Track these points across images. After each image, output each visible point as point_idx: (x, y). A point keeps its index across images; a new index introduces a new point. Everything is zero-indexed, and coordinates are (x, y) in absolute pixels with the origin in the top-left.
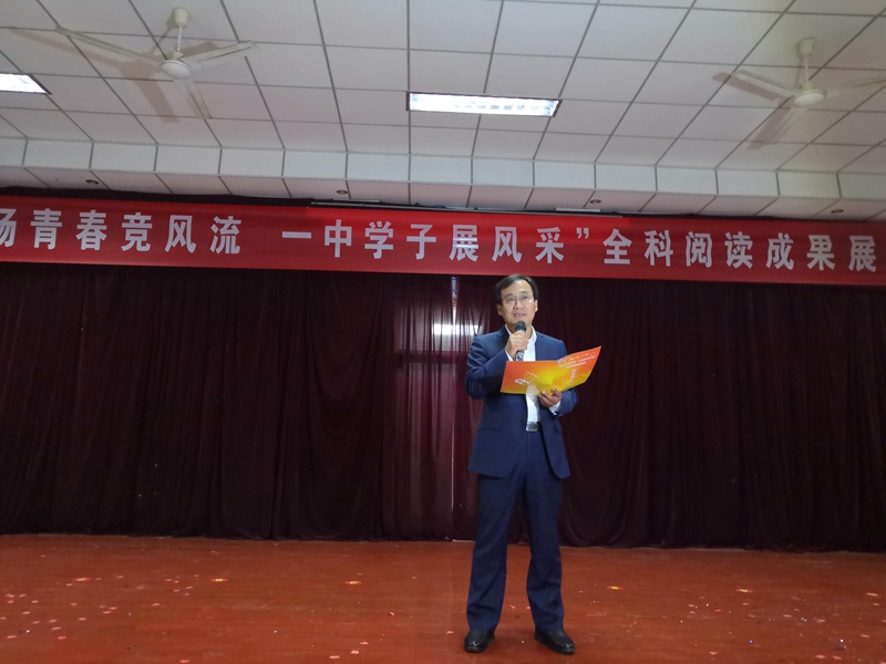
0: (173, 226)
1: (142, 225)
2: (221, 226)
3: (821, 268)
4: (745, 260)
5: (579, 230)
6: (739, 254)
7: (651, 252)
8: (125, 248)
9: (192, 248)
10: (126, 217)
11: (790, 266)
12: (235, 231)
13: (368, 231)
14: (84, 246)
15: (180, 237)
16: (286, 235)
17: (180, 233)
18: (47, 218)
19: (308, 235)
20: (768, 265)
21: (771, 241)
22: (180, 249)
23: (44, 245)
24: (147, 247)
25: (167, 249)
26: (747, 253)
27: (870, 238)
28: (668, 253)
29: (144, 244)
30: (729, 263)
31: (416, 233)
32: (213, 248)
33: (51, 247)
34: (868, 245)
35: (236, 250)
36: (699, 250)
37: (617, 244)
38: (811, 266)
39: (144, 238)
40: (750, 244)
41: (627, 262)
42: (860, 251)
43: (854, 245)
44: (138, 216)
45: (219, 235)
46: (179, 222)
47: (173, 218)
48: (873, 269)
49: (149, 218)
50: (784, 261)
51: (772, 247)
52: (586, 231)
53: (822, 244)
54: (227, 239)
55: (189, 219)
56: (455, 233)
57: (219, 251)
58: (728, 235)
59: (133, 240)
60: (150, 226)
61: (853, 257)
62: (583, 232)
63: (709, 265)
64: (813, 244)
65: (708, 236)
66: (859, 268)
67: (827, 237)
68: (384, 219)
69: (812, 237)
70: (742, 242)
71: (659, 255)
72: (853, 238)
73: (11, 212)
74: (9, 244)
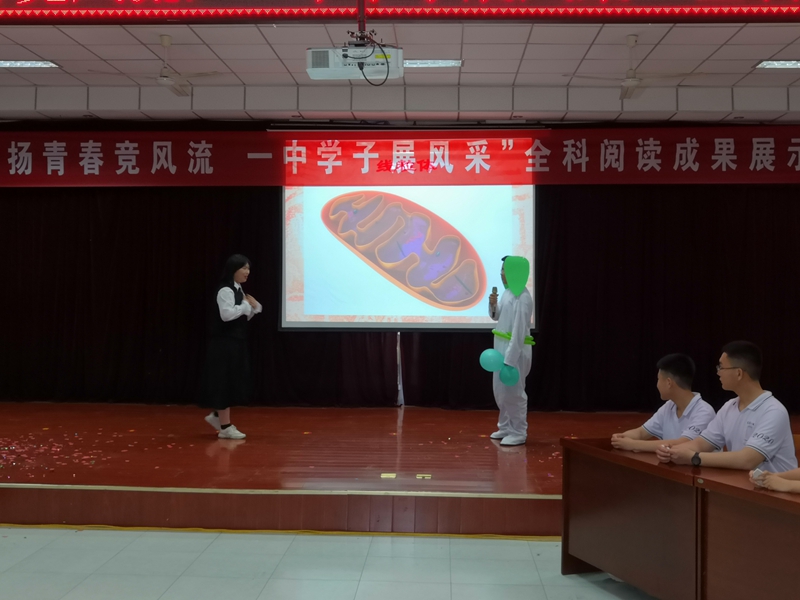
0: (156, 151)
1: (131, 151)
2: (195, 150)
3: (724, 169)
4: (654, 163)
5: (504, 142)
6: (649, 159)
7: (568, 160)
8: (119, 172)
9: (173, 170)
10: (118, 145)
11: (695, 168)
12: (208, 154)
13: (319, 151)
14: (86, 172)
15: (163, 161)
16: (251, 156)
17: (162, 156)
18: (55, 149)
19: (269, 156)
20: (675, 167)
21: (679, 146)
22: (163, 171)
23: (55, 172)
24: (137, 171)
25: (153, 171)
26: (657, 157)
27: (771, 140)
28: (584, 160)
29: (134, 168)
30: (639, 167)
31: (361, 149)
32: (190, 169)
33: (61, 173)
34: (768, 146)
35: (210, 170)
36: (612, 155)
37: (538, 154)
38: (714, 167)
39: (134, 163)
40: (659, 149)
41: (547, 169)
42: (761, 152)
43: (755, 146)
44: (127, 143)
45: (194, 157)
46: (161, 148)
47: (156, 144)
48: (772, 168)
49: (136, 145)
50: (690, 164)
51: (679, 151)
52: (511, 142)
53: (725, 147)
54: (202, 160)
55: (169, 144)
56: (395, 148)
57: (196, 171)
58: (640, 141)
59: (124, 165)
60: (137, 152)
61: (754, 158)
62: (508, 143)
63: (621, 169)
64: (717, 147)
65: (621, 143)
66: (759, 167)
67: (731, 140)
68: (333, 137)
69: (717, 141)
70: (652, 148)
71: (576, 162)
72: (755, 140)
73: (27, 145)
74: (28, 172)
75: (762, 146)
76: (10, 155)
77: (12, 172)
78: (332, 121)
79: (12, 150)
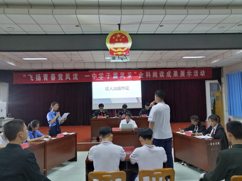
0: (66, 75)
1: (61, 76)
2: (74, 75)
3: (176, 77)
4: (163, 76)
5: (135, 72)
6: (162, 75)
7: (147, 76)
8: (59, 80)
9: (70, 79)
10: (58, 74)
11: (170, 76)
12: (77, 76)
13: (99, 75)
14: (52, 80)
15: (68, 77)
16: (85, 76)
17: (68, 76)
18: (46, 75)
19: (89, 76)
20: (167, 77)
21: (167, 72)
22: (68, 79)
23: (46, 80)
24: (62, 79)
25: (66, 79)
26: (163, 75)
27: (184, 71)
28: (150, 75)
30: (160, 77)
31: (107, 74)
32: (73, 79)
33: (47, 80)
34: (183, 72)
35: (77, 79)
36: (155, 75)
37: (141, 75)
38: (174, 76)
39: (62, 78)
40: (164, 73)
41: (143, 77)
42: (182, 73)
43: (181, 72)
44: (60, 74)
45: (74, 77)
46: (67, 75)
47: (66, 74)
48: (184, 76)
49: (62, 74)
50: (169, 76)
51: (167, 73)
52: (136, 72)
53: (176, 72)
54: (76, 77)
55: (69, 74)
56: (114, 74)
57: (74, 79)
58: (160, 72)
59: (60, 78)
60: (63, 76)
61: (181, 74)
62: (135, 73)
63: (157, 77)
64: (174, 73)
65: (157, 72)
66: (182, 76)
67: (177, 71)
68: (102, 72)
69: (174, 71)
70: (162, 73)
71: (148, 76)
72: (181, 71)
73: (40, 75)
74: (40, 80)
75: (182, 72)
76: (36, 77)
77: (37, 80)
78: (101, 69)
79: (37, 76)
